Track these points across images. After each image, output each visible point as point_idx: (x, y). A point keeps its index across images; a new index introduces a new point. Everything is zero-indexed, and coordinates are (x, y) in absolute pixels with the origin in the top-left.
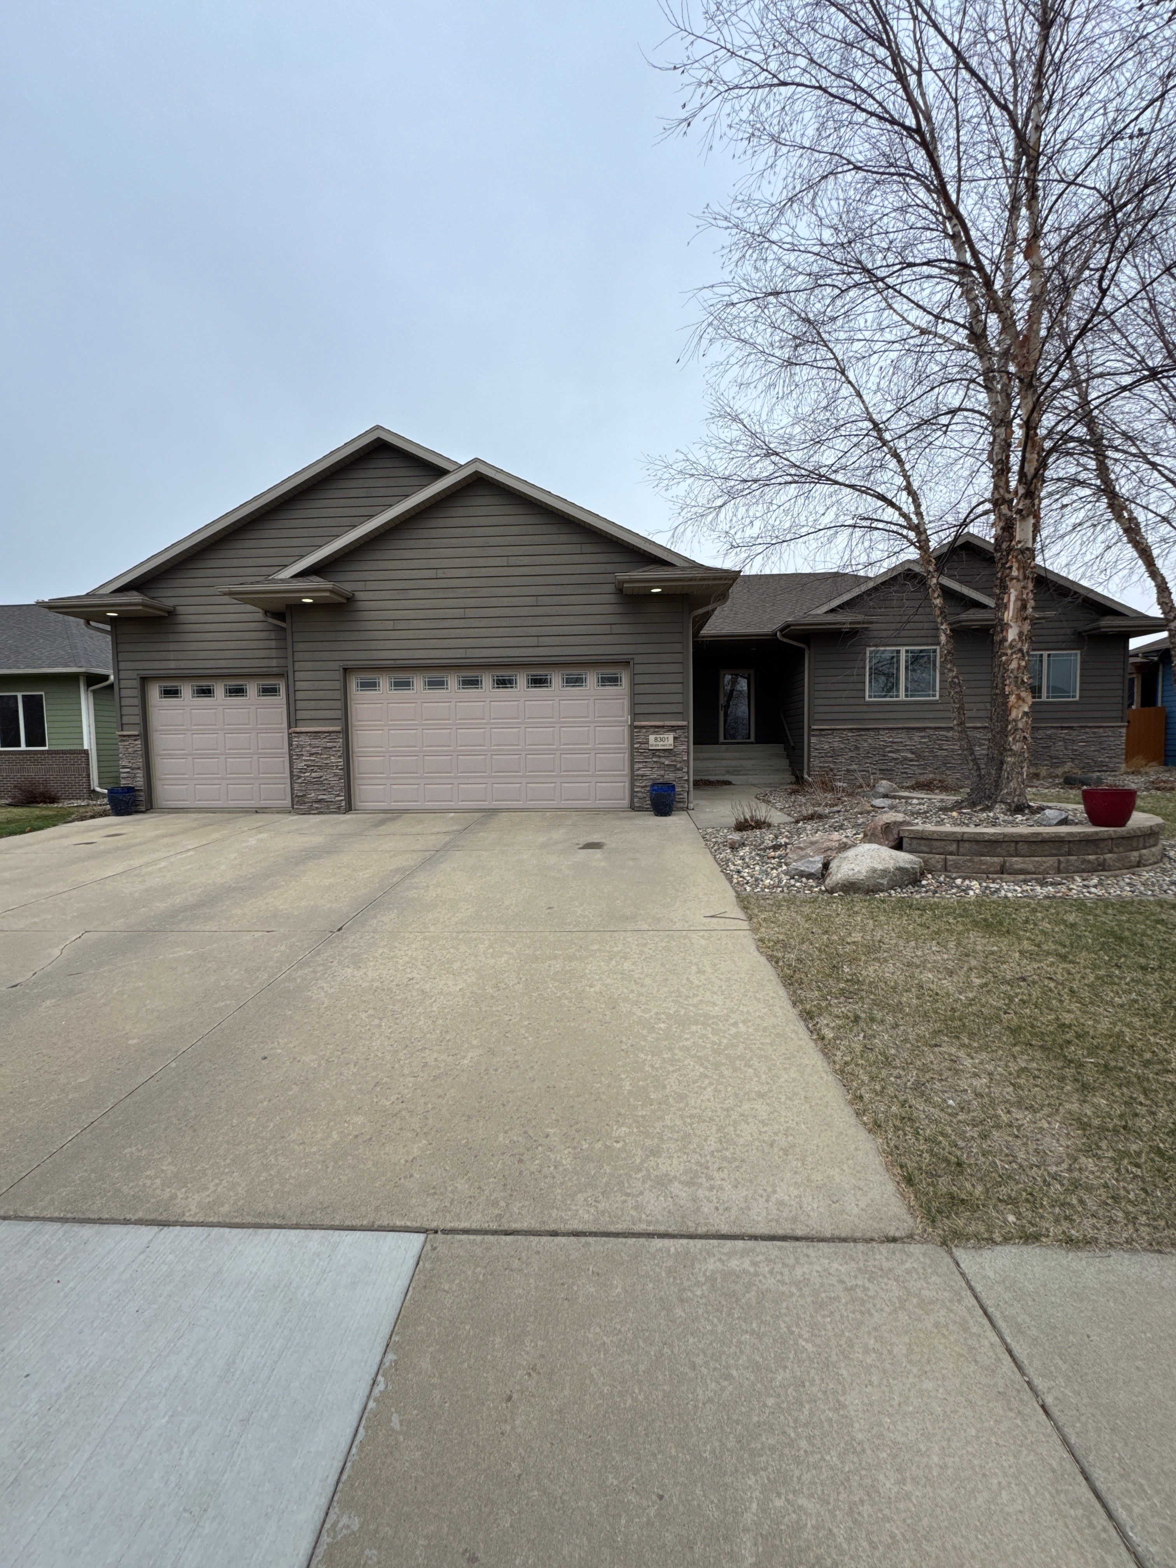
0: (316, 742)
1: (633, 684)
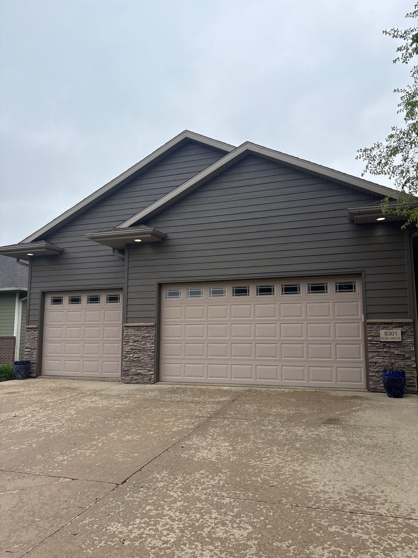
0: (138, 333)
1: (365, 291)
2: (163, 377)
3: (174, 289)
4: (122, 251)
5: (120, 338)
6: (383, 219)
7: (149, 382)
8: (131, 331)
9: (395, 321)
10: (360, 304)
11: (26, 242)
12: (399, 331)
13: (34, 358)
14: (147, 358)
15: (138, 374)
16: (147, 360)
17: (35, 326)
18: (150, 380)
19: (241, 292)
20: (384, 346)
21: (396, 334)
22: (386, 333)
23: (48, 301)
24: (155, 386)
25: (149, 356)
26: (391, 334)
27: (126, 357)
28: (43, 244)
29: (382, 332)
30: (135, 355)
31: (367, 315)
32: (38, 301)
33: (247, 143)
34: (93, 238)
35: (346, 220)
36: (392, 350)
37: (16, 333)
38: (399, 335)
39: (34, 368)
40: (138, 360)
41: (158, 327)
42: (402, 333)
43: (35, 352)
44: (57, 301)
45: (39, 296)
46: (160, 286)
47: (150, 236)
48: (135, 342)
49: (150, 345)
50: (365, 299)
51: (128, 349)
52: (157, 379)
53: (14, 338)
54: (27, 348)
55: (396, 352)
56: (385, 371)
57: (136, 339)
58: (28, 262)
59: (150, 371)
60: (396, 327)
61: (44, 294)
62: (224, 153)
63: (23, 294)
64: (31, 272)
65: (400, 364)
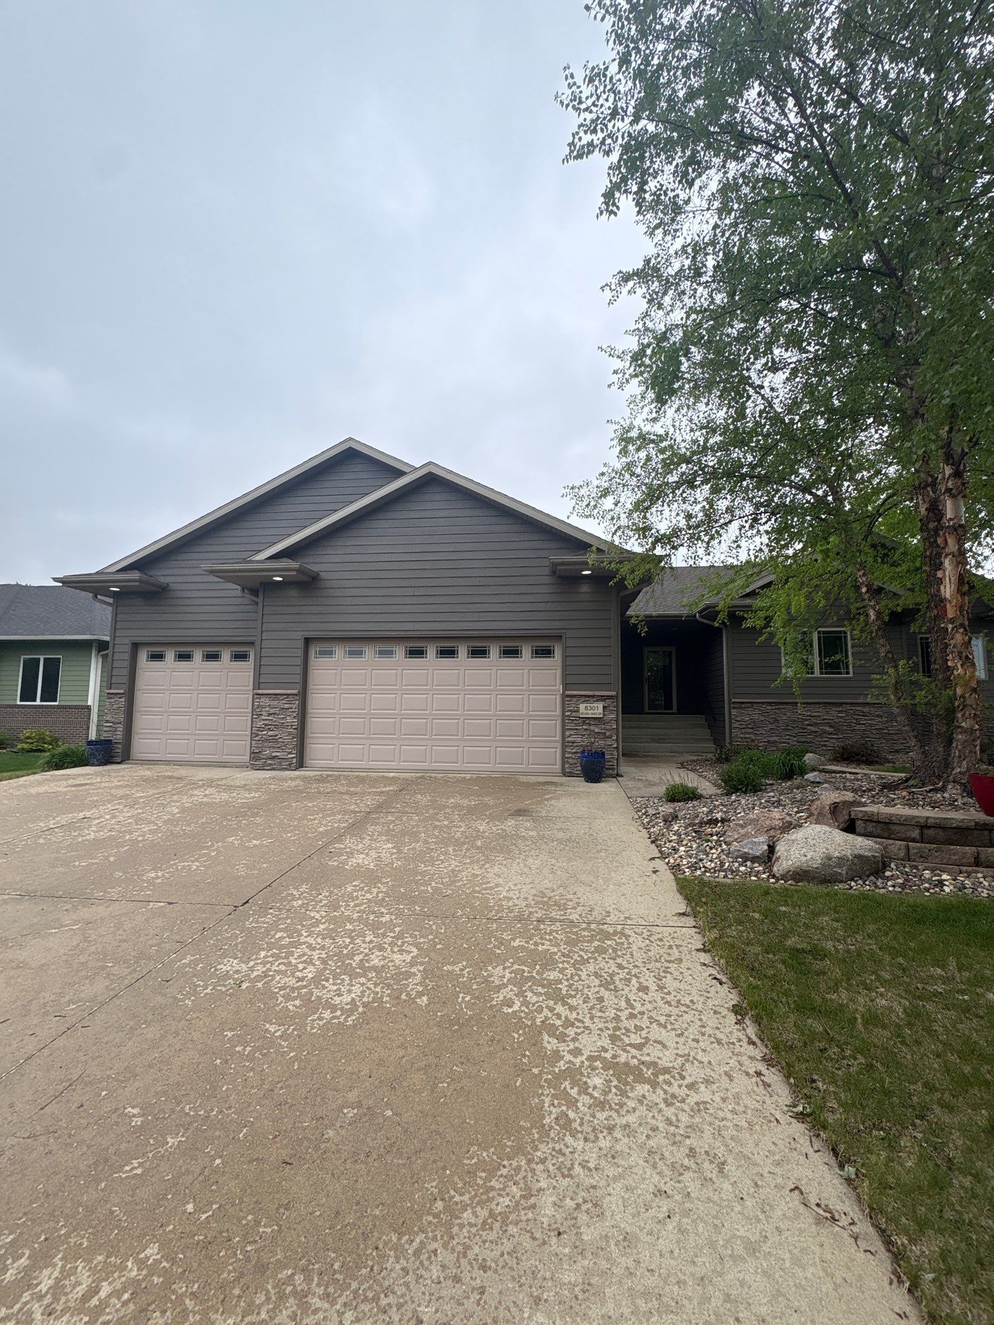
0: (275, 703)
1: (565, 657)
2: (308, 762)
3: (326, 646)
4: (255, 592)
5: (250, 710)
6: (589, 572)
7: (289, 768)
8: (265, 701)
9: (597, 693)
10: (559, 672)
11: (108, 571)
12: (600, 705)
13: (119, 736)
14: (287, 737)
15: (274, 757)
16: (287, 739)
17: (122, 691)
18: (290, 765)
19: (417, 653)
20: (584, 723)
21: (597, 709)
22: (586, 707)
23: (143, 656)
24: (297, 773)
25: (290, 734)
26: (591, 708)
27: (257, 735)
28: (135, 575)
29: (582, 707)
30: (270, 733)
31: (566, 685)
32: (127, 656)
33: (430, 463)
34: (212, 572)
35: (547, 571)
36: (592, 728)
37: (92, 699)
38: (601, 710)
39: (119, 749)
40: (273, 739)
41: (303, 695)
42: (604, 707)
43: (120, 728)
44: (157, 657)
45: (128, 648)
46: (307, 641)
47: (295, 573)
48: (269, 715)
49: (292, 720)
50: (565, 667)
51: (260, 724)
52: (301, 764)
53: (89, 708)
54: (107, 721)
55: (597, 730)
56: (583, 752)
57: (272, 711)
58: (111, 600)
59: (290, 753)
60: (597, 701)
61: (136, 646)
62: (399, 473)
63: (102, 646)
64: (115, 615)
65: (600, 744)
